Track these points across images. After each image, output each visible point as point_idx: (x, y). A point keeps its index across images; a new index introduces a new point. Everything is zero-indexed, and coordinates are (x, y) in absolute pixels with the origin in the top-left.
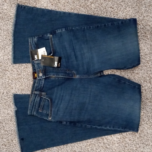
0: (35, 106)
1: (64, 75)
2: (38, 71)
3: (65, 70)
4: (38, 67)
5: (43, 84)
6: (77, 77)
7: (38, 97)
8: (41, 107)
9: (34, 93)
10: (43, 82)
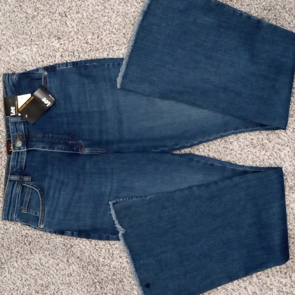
0: (14, 202)
1: (64, 147)
2: (15, 137)
3: (65, 138)
4: (15, 129)
5: (24, 161)
6: (86, 151)
7: (17, 186)
8: (25, 205)
9: (10, 178)
10: (25, 156)
